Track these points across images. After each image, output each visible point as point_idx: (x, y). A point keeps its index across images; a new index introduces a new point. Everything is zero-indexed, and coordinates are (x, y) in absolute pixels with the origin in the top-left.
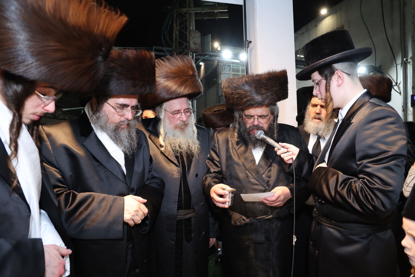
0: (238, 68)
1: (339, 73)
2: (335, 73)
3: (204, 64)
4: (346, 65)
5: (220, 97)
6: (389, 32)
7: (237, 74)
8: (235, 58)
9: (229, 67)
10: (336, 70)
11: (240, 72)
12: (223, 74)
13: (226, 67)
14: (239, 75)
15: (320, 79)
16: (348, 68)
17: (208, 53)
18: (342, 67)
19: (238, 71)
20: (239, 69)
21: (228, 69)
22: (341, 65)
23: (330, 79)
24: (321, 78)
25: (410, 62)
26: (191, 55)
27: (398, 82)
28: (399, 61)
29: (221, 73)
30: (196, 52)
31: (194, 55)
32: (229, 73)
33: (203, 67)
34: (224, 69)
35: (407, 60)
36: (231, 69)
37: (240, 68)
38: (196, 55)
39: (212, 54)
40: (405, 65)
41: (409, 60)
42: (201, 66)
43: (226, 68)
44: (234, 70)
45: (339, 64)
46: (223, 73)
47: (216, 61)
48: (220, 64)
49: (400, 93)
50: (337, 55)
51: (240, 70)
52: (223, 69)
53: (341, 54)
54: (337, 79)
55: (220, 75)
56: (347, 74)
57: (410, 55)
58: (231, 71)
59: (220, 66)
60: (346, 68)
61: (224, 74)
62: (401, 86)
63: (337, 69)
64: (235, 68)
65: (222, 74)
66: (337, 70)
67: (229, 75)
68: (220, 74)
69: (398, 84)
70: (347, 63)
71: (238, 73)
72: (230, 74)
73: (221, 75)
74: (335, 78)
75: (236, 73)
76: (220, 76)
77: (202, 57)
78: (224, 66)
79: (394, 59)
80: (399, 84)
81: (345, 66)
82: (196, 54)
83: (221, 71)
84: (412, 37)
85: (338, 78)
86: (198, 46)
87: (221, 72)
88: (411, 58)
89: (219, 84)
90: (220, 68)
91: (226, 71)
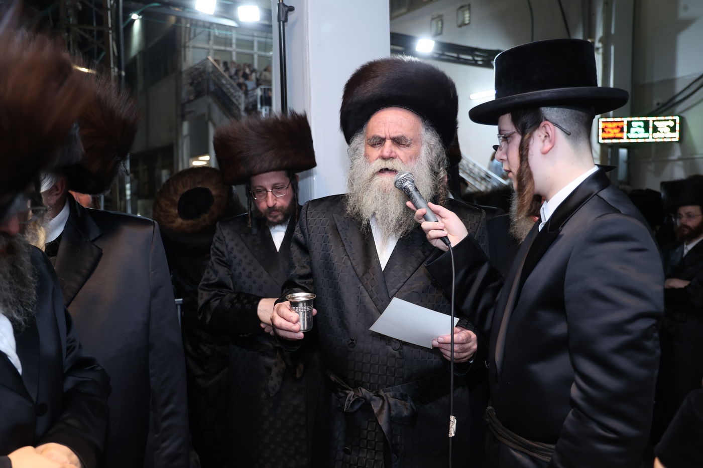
0: (229, 36)
1: (548, 127)
2: (542, 124)
3: (141, 17)
4: (566, 115)
5: (183, 106)
7: (225, 51)
8: (227, 16)
10: (544, 120)
11: (234, 46)
12: (191, 49)
13: (198, 30)
14: (230, 52)
15: (511, 132)
16: (569, 120)
18: (557, 117)
19: (227, 42)
20: (231, 39)
21: (203, 36)
22: (556, 112)
23: (531, 135)
24: (514, 130)
29: (187, 44)
32: (207, 46)
33: (137, 27)
34: (195, 36)
36: (212, 38)
37: (235, 37)
41: (598, 44)
42: (133, 21)
43: (200, 33)
44: (219, 40)
45: (552, 109)
46: (191, 46)
47: (173, 20)
48: (183, 23)
50: (548, 92)
51: (234, 41)
52: (192, 35)
53: (557, 92)
54: (543, 137)
55: (183, 49)
56: (565, 132)
57: (599, 34)
58: (211, 42)
59: (183, 29)
60: (564, 119)
61: (194, 47)
63: (548, 117)
64: (223, 37)
65: (188, 47)
66: (546, 120)
67: (206, 51)
68: (185, 47)
70: (569, 110)
71: (228, 49)
72: (208, 50)
73: (187, 50)
74: (540, 136)
75: (223, 48)
76: (183, 53)
77: (141, 5)
78: (193, 29)
81: (565, 117)
83: (187, 40)
85: (546, 136)
87: (185, 43)
88: (600, 41)
89: (181, 73)
90: (183, 34)
91: (200, 42)
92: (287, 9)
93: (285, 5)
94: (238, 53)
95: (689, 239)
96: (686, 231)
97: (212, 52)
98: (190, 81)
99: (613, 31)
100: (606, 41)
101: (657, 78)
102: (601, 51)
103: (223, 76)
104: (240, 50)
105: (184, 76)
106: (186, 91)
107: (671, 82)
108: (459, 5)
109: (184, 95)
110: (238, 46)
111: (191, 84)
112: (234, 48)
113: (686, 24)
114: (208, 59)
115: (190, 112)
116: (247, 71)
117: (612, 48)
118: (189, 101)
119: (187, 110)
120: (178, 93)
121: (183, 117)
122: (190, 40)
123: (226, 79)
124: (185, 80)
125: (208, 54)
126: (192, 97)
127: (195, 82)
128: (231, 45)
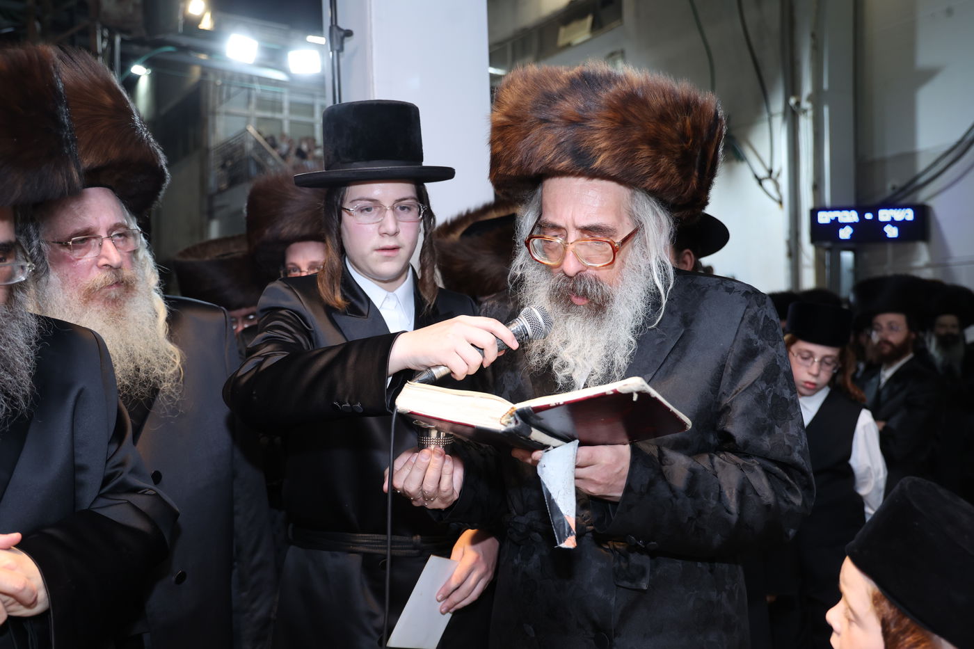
0: (278, 96)
3: (148, 70)
5: (211, 198)
6: (751, 15)
7: (272, 119)
8: (272, 64)
9: (245, 91)
11: (286, 112)
12: (223, 117)
13: (233, 90)
14: (280, 121)
17: (171, 37)
19: (276, 106)
20: (281, 103)
21: (240, 99)
25: (805, 111)
26: (103, 38)
27: (776, 170)
28: (777, 105)
29: (217, 110)
30: (122, 31)
31: (118, 39)
32: (245, 112)
33: (143, 85)
34: (229, 97)
35: (798, 103)
36: (254, 100)
37: (286, 99)
38: (123, 41)
39: (185, 41)
40: (792, 116)
41: (806, 105)
42: (137, 77)
43: (236, 94)
44: (262, 104)
46: (223, 112)
47: (196, 72)
48: (211, 77)
49: (781, 203)
51: (286, 105)
52: (224, 96)
55: (211, 117)
57: (807, 88)
58: (252, 106)
59: (211, 87)
61: (227, 114)
62: (784, 181)
64: (269, 96)
65: (219, 113)
67: (244, 118)
68: (214, 113)
69: (774, 175)
71: (278, 116)
72: (248, 117)
73: (217, 117)
75: (269, 114)
77: (147, 49)
78: (225, 88)
79: (764, 96)
80: (778, 175)
82: (126, 37)
83: (217, 102)
84: (813, 35)
86: (131, 9)
87: (215, 107)
88: (810, 99)
89: (207, 150)
90: (211, 94)
91: (236, 106)
92: (342, 33)
93: (339, 29)
94: (292, 123)
95: (890, 359)
96: (887, 349)
97: (253, 120)
98: (220, 162)
99: (826, 86)
100: (816, 99)
101: (890, 152)
102: (810, 113)
103: (269, 154)
104: (295, 118)
105: (212, 155)
106: (215, 177)
107: (911, 156)
108: (608, 51)
109: (212, 183)
110: (292, 111)
111: (223, 166)
112: (285, 116)
113: (928, 75)
114: (247, 130)
115: (222, 207)
116: (305, 147)
117: (826, 111)
118: (220, 192)
119: (218, 203)
120: (203, 181)
121: (211, 214)
122: (221, 103)
123: (274, 159)
124: (214, 162)
125: (247, 123)
126: (224, 186)
127: (229, 163)
128: (281, 110)
